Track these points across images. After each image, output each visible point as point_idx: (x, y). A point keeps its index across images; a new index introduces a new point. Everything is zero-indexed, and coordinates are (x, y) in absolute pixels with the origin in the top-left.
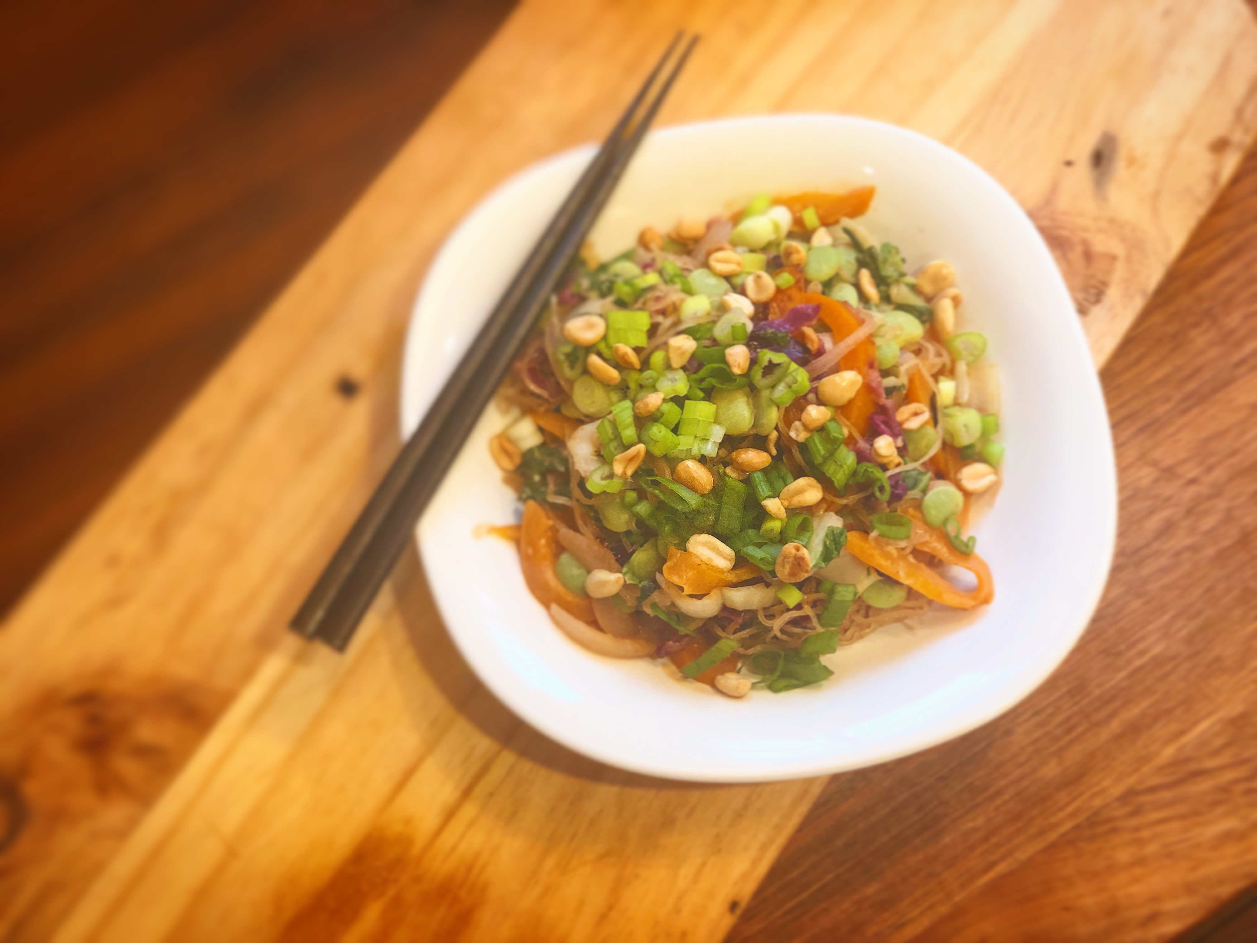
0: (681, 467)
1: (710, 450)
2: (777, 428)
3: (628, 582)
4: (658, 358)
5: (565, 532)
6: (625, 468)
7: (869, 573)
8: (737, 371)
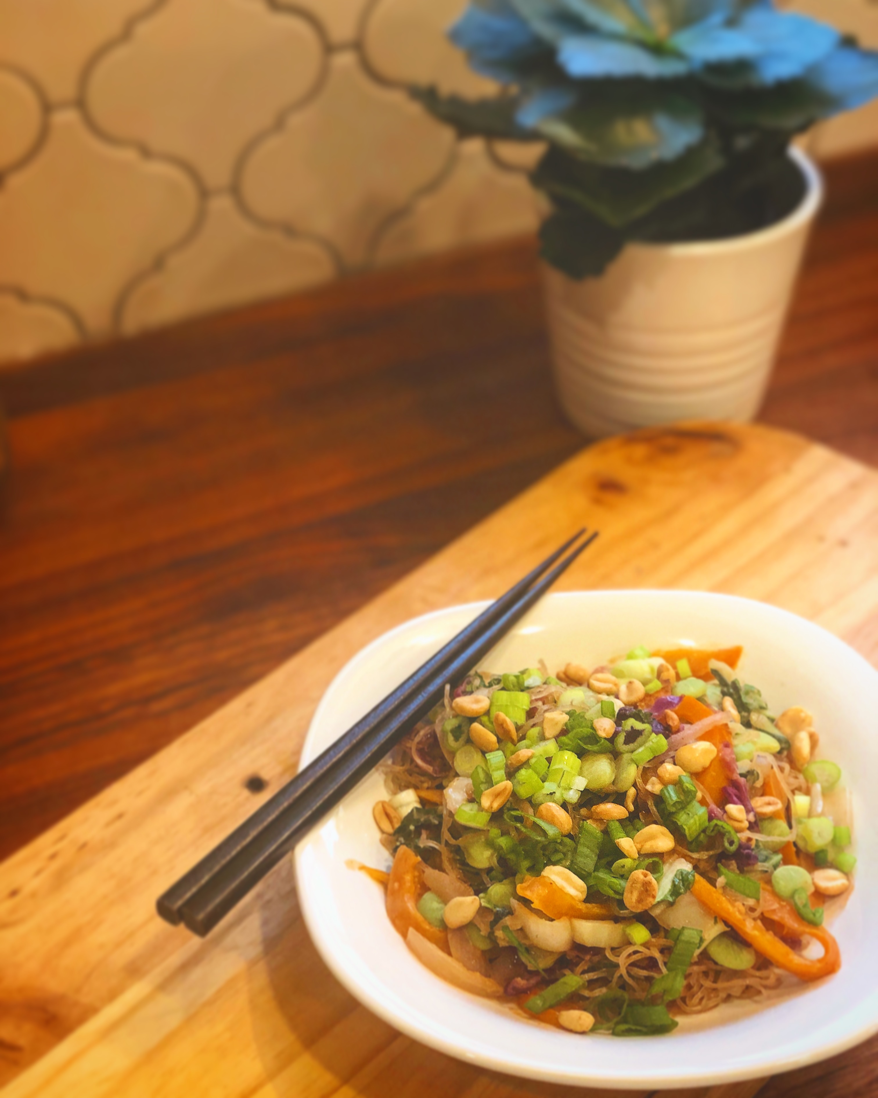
0: (542, 807)
1: (573, 797)
2: (635, 785)
3: (483, 904)
4: (534, 732)
5: (431, 873)
6: (492, 802)
7: (716, 922)
8: (602, 734)
